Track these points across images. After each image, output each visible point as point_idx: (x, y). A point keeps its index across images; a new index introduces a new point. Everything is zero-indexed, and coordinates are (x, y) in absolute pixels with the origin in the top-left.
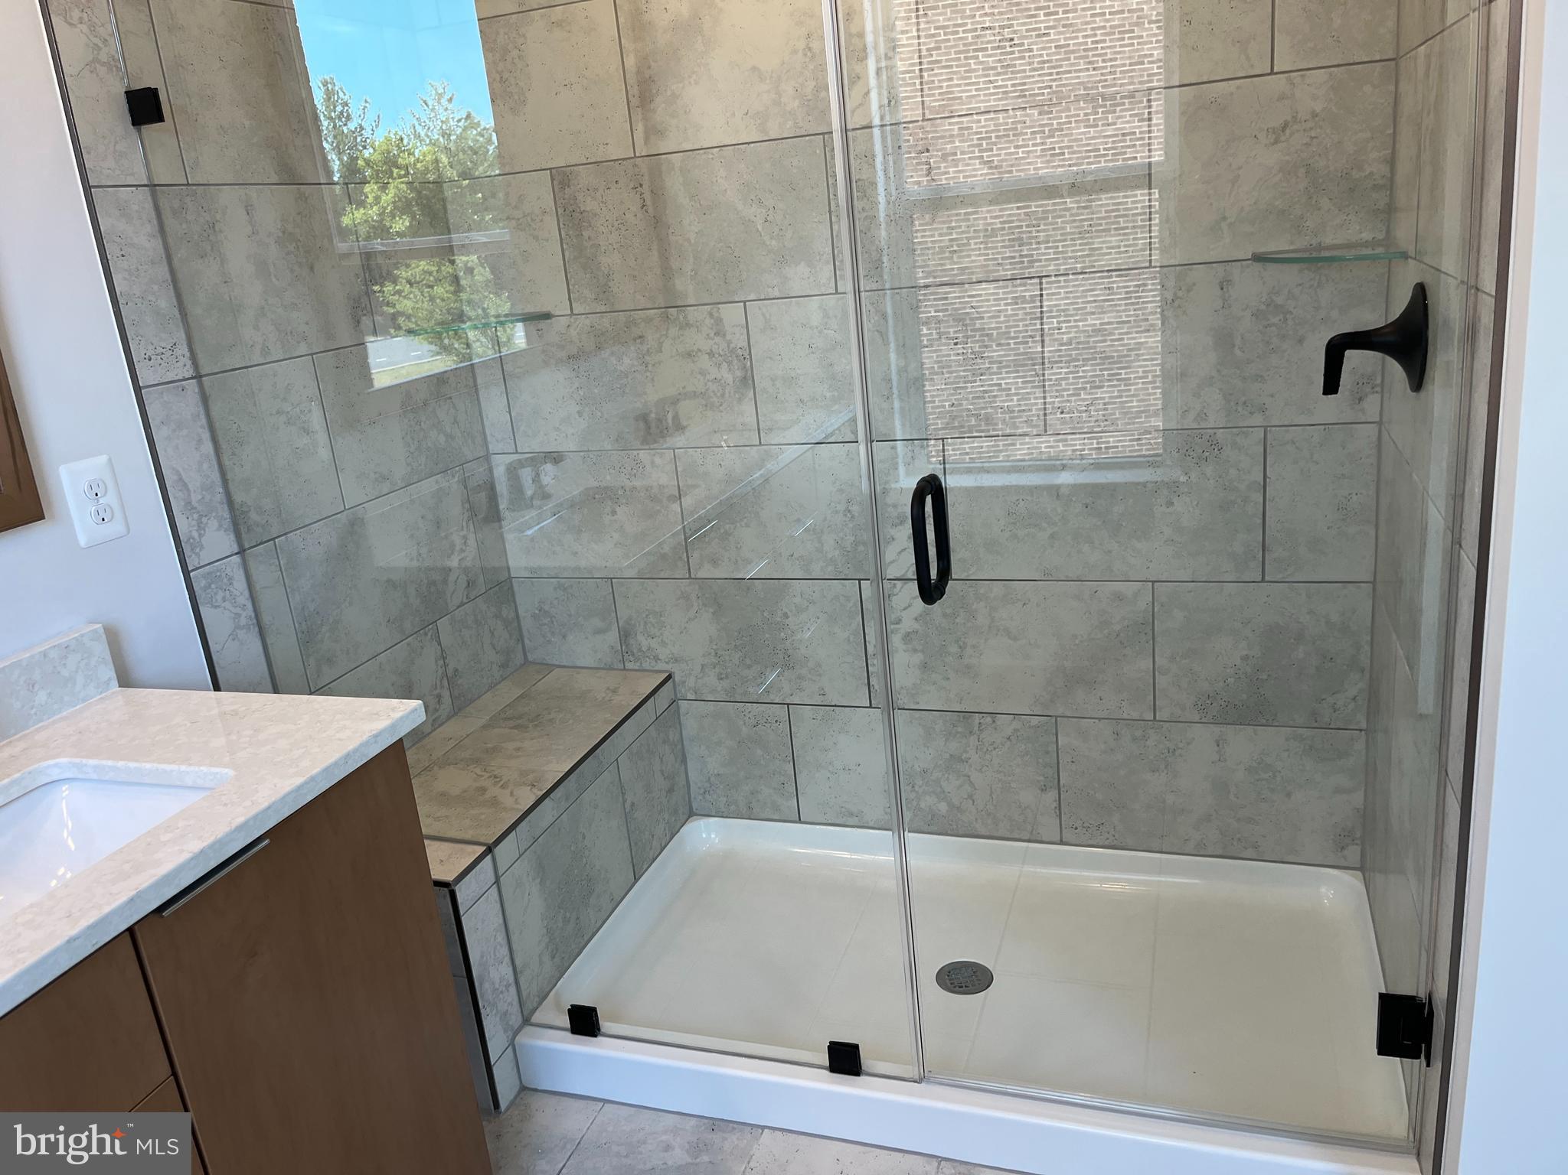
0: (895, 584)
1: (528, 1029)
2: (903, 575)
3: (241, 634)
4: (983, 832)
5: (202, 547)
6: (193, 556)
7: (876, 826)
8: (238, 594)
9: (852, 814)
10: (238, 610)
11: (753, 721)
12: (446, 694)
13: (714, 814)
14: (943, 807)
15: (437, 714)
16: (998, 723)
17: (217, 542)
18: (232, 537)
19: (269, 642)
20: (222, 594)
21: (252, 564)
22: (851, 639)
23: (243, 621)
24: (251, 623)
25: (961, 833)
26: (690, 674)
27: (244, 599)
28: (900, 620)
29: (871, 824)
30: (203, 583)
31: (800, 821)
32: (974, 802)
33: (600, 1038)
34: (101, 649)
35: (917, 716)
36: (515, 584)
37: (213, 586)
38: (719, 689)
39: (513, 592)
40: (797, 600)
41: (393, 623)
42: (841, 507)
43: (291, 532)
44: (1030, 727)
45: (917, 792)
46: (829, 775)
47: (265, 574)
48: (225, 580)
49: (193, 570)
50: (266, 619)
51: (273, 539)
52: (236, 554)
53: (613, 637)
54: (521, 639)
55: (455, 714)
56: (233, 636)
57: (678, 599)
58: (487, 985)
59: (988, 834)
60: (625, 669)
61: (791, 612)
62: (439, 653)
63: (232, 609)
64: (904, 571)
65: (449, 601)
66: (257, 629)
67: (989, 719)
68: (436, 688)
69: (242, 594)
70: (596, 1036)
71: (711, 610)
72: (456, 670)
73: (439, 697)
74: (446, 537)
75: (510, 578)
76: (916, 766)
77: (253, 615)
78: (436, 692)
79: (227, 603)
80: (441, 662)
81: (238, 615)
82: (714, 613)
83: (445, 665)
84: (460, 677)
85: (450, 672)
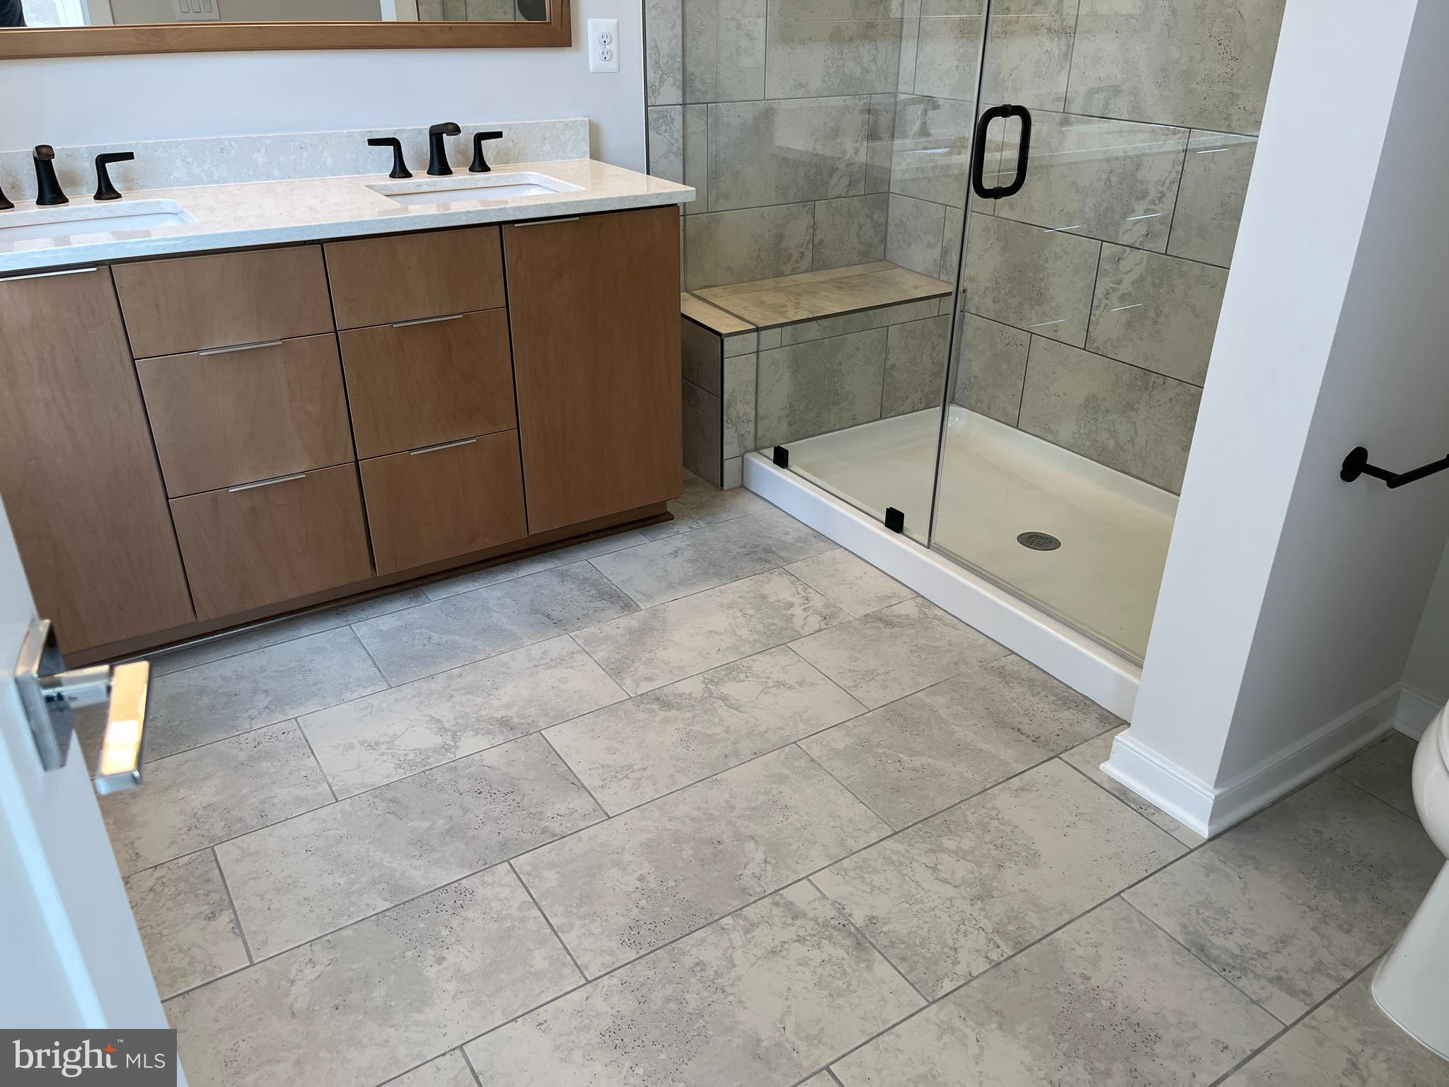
0: (1125, 250)
1: (756, 453)
2: (1133, 244)
3: (672, 156)
4: (1134, 471)
5: (659, 94)
6: (652, 97)
7: (1064, 446)
8: (675, 131)
9: (1051, 432)
10: (673, 141)
11: (1007, 341)
12: (809, 254)
13: (966, 406)
14: (1112, 443)
15: (798, 265)
16: (1167, 384)
17: (670, 93)
18: (680, 93)
19: (687, 168)
20: (665, 128)
21: (688, 114)
22: (1085, 290)
23: (674, 149)
24: (679, 152)
25: (1119, 468)
26: (977, 293)
27: (679, 135)
28: (1121, 281)
29: (1062, 444)
30: (655, 116)
31: (1017, 427)
32: (1133, 445)
33: (785, 470)
34: (585, 132)
35: (1113, 364)
36: (891, 199)
37: (660, 120)
38: (992, 309)
39: (888, 203)
40: (1057, 249)
41: (780, 189)
42: (1104, 176)
43: (721, 102)
44: (1189, 394)
45: (1097, 427)
46: (1044, 396)
47: (696, 124)
48: (669, 119)
49: (650, 106)
50: (689, 153)
51: (708, 103)
52: (681, 105)
53: (937, 252)
54: (884, 240)
55: (812, 271)
56: (666, 156)
57: (982, 231)
58: (732, 410)
59: (1136, 474)
60: (939, 279)
61: (1051, 257)
62: (811, 223)
63: (669, 139)
64: (1134, 240)
65: (829, 191)
66: (682, 157)
67: (1161, 380)
68: (802, 247)
69: (677, 131)
70: (784, 468)
71: (1001, 245)
72: (822, 242)
73: (802, 254)
74: (841, 144)
75: (888, 192)
76: (1102, 406)
77: (682, 148)
78: (800, 250)
79: (666, 134)
80: (811, 231)
81: (673, 144)
82: (1002, 248)
83: (814, 234)
84: (824, 248)
85: (817, 240)
